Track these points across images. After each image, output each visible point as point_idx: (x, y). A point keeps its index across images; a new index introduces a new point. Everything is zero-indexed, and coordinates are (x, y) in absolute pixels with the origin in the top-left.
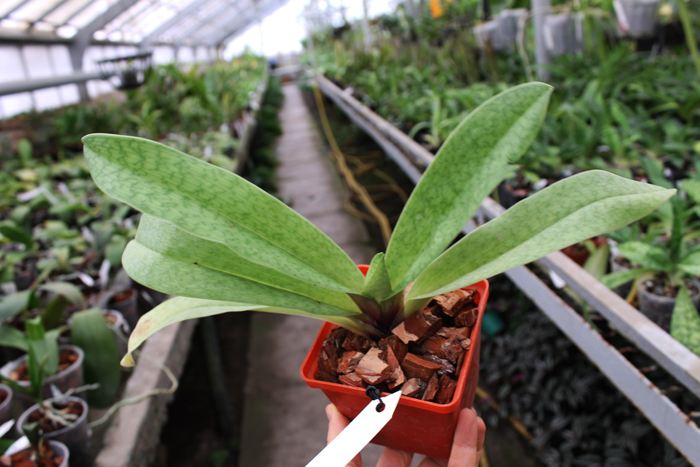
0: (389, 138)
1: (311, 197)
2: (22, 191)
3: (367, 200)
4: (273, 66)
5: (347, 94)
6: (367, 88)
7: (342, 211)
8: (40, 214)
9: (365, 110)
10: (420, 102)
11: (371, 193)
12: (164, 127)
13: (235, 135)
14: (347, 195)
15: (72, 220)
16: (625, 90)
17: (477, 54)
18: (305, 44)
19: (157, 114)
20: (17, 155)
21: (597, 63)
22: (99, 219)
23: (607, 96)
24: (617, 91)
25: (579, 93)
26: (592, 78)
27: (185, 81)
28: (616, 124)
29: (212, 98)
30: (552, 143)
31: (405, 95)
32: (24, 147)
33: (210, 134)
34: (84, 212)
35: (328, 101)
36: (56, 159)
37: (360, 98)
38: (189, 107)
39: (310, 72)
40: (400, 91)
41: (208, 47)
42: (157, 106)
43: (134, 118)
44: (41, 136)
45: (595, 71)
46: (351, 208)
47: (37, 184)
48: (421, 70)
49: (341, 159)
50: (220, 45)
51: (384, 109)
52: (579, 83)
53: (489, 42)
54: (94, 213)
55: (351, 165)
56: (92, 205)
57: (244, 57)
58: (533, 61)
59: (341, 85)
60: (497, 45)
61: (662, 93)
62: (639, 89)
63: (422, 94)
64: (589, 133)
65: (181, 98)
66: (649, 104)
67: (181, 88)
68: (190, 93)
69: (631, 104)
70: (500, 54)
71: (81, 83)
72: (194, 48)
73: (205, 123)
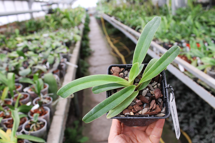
0: (127, 31)
1: (100, 50)
2: (18, 43)
3: (117, 51)
4: (87, 11)
5: (113, 18)
6: (119, 17)
7: (110, 54)
8: (25, 50)
9: (119, 23)
10: (137, 21)
11: (118, 49)
12: (57, 27)
13: (79, 29)
14: (111, 50)
15: (35, 52)
16: (199, 19)
17: (153, 7)
18: (98, 4)
19: (55, 23)
20: (15, 33)
21: (190, 10)
22: (44, 51)
23: (194, 20)
24: (197, 19)
25: (185, 19)
26: (189, 15)
27: (63, 13)
28: (197, 28)
29: (71, 19)
30: (178, 33)
31: (132, 19)
32: (17, 31)
33: (71, 29)
34: (38, 49)
35: (105, 21)
36: (27, 35)
37: (117, 19)
38: (64, 21)
39: (99, 12)
40: (130, 17)
41: (67, 4)
42: (55, 20)
43: (48, 24)
44: (21, 28)
45: (190, 13)
46: (112, 53)
47: (22, 41)
48: (136, 12)
49: (109, 39)
50: (71, 4)
51: (126, 23)
52: (185, 16)
53: (157, 4)
54: (41, 50)
55: (112, 41)
56: (40, 48)
57: (78, 8)
58: (171, 9)
59: (110, 16)
60: (160, 5)
61: (210, 20)
62: (204, 18)
63: (137, 18)
64: (189, 30)
65: (62, 18)
66: (206, 23)
67: (62, 16)
68: (65, 17)
69: (201, 23)
70: (160, 8)
71: (31, 13)
72: (64, 4)
73: (70, 26)
